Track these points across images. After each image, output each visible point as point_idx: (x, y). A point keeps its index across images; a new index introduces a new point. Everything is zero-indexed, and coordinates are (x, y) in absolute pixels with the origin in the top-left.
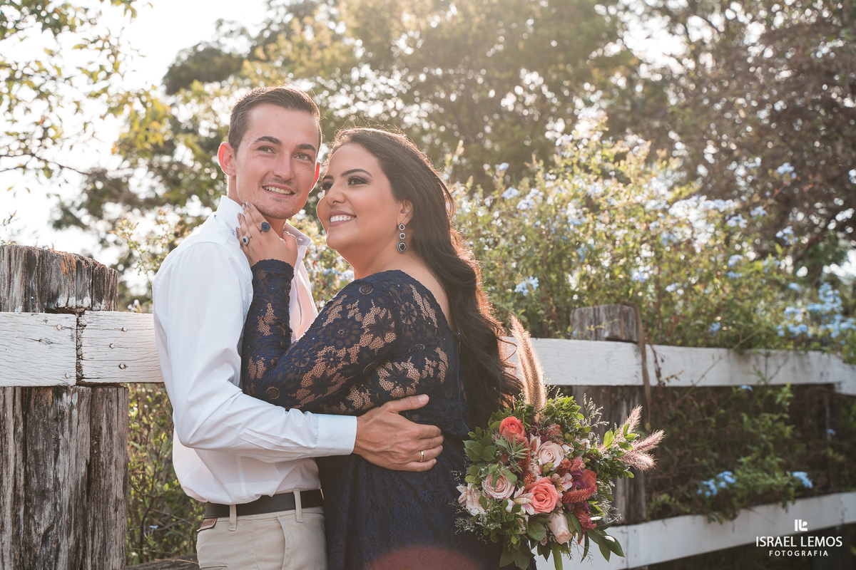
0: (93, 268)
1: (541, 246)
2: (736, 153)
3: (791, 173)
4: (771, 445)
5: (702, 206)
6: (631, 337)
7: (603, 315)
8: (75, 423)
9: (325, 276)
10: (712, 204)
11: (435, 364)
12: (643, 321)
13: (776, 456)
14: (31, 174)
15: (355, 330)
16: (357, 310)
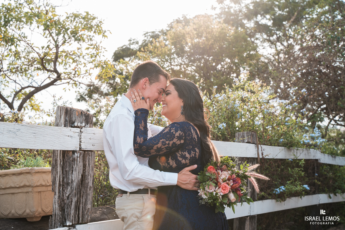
0: (86, 114)
1: (227, 112)
2: (290, 86)
3: (306, 92)
4: (297, 178)
5: (278, 102)
6: (254, 142)
7: (245, 135)
8: (78, 162)
9: (158, 119)
10: (281, 101)
11: (194, 153)
12: (258, 137)
13: (299, 182)
14: (70, 85)
15: (172, 137)
16: (174, 130)
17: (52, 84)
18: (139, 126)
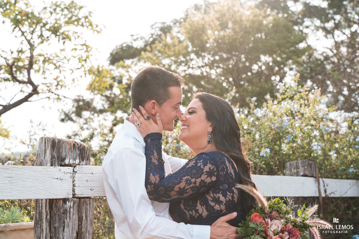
0: (80, 147)
1: (271, 133)
5: (342, 115)
6: (313, 175)
7: (300, 165)
8: (71, 215)
10: (347, 114)
11: (231, 194)
12: (318, 168)
14: (51, 100)
15: (200, 172)
16: (202, 163)
17: (26, 99)
18: (151, 159)
